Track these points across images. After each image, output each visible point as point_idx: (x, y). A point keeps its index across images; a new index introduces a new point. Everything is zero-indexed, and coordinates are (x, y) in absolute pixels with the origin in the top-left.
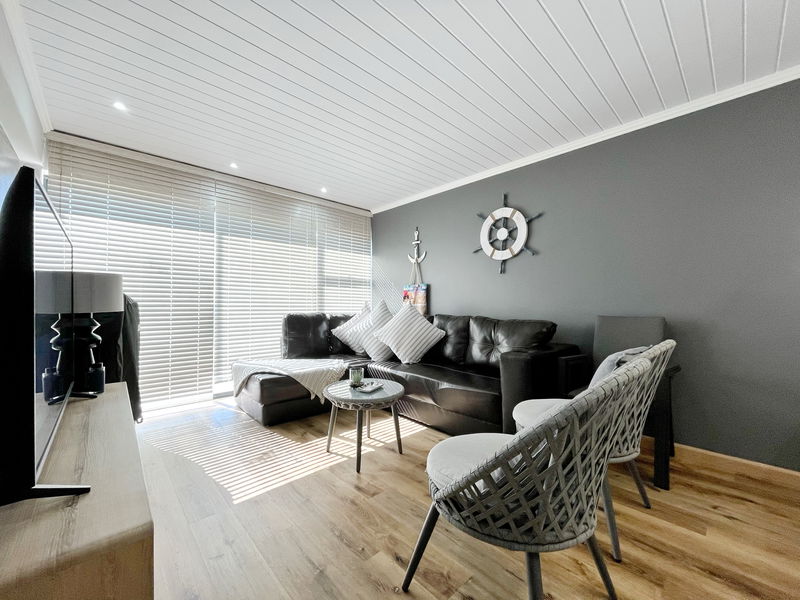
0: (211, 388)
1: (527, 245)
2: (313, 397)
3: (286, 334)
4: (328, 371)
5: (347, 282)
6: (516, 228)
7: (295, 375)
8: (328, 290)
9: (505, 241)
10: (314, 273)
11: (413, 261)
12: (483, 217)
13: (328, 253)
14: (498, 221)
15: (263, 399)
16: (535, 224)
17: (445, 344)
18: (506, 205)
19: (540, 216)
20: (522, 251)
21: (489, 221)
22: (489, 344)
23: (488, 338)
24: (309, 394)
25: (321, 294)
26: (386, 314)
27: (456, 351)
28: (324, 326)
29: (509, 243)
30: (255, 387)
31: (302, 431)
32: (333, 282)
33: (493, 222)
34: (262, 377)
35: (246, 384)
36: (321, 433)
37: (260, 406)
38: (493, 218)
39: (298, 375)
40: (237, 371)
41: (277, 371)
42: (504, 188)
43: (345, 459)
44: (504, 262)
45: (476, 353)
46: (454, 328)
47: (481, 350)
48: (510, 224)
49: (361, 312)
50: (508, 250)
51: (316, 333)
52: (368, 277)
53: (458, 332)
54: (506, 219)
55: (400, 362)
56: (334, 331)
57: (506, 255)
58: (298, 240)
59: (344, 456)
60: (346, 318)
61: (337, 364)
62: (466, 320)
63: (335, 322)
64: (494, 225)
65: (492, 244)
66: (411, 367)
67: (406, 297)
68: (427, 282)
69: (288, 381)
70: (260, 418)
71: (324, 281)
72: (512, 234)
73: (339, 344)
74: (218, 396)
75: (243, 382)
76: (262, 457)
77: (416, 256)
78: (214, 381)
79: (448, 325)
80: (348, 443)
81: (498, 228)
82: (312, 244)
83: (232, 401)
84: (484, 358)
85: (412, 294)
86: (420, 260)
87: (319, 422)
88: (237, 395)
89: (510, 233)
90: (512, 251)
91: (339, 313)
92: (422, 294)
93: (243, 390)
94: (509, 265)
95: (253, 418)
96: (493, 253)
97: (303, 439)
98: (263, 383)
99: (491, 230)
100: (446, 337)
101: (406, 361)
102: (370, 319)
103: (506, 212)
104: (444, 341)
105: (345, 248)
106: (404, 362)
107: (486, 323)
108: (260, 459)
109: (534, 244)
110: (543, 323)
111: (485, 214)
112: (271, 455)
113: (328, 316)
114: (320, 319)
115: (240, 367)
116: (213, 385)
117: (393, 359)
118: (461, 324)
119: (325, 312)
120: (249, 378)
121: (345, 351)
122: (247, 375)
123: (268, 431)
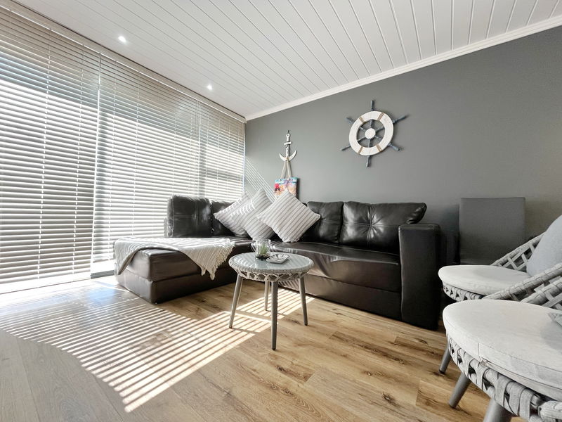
0: (89, 267)
1: (392, 142)
2: (203, 273)
3: (171, 214)
4: (218, 248)
5: (224, 176)
6: (384, 129)
7: (186, 251)
8: (208, 180)
9: (372, 140)
10: (196, 163)
11: (284, 159)
12: (352, 120)
13: (208, 147)
14: (365, 123)
15: (151, 276)
16: (400, 124)
17: (320, 225)
18: (373, 109)
19: (405, 118)
20: (388, 147)
21: (358, 123)
22: (364, 223)
23: (364, 219)
24: (199, 269)
25: (202, 183)
26: (266, 202)
27: (330, 232)
28: (207, 210)
29: (375, 141)
30: (143, 265)
31: (193, 307)
32: (212, 174)
33: (361, 123)
34: (150, 253)
35: (131, 260)
36: (217, 308)
37: (148, 283)
38: (361, 120)
39: (190, 251)
40: (118, 249)
41: (167, 247)
42: (372, 96)
43: (251, 335)
44: (371, 157)
45: (350, 232)
46: (328, 213)
47: (358, 229)
48: (376, 124)
49: (241, 199)
50: (375, 147)
51: (200, 217)
52: (242, 175)
53: (330, 216)
54: (373, 121)
55: (281, 241)
56: (216, 215)
57: (374, 150)
58: (182, 131)
59: (249, 332)
60: (226, 205)
61: (225, 243)
62: (340, 206)
63: (216, 207)
64: (362, 126)
65: (359, 142)
66: (292, 244)
67: (277, 188)
68: (297, 175)
69: (180, 257)
70: (148, 294)
71: (205, 173)
72: (380, 132)
73: (220, 227)
74: (95, 276)
75: (128, 259)
76: (157, 339)
77: (287, 155)
78: (92, 260)
79: (323, 210)
80: (248, 317)
81: (367, 129)
82: (195, 137)
83: (113, 281)
84: (361, 236)
85: (283, 186)
86: (291, 158)
87: (213, 297)
88: (120, 273)
89: (377, 133)
90: (378, 147)
91: (220, 200)
92: (293, 186)
93: (128, 268)
94: (374, 160)
95: (138, 295)
96: (360, 151)
97: (199, 316)
98: (152, 258)
99: (359, 130)
100: (321, 219)
101: (288, 240)
102: (251, 204)
103: (374, 115)
104: (319, 223)
105: (224, 145)
106: (286, 240)
107: (356, 206)
108: (154, 341)
109: (398, 141)
110: (417, 205)
111: (353, 118)
112: (166, 335)
113: (211, 202)
114: (202, 203)
115: (123, 244)
116: (92, 264)
117: (275, 238)
118: (335, 209)
119: (206, 197)
120: (135, 254)
121: (227, 232)
122: (132, 251)
123: (157, 309)
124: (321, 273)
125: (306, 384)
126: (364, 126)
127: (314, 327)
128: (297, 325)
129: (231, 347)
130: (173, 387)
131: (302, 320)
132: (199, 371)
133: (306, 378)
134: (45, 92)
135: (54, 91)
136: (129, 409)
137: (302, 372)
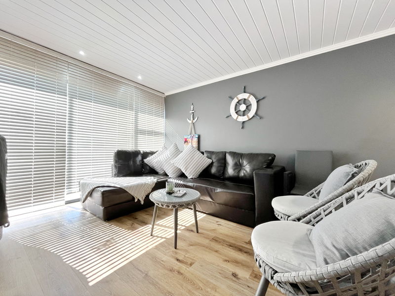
0: (63, 197)
1: (256, 113)
2: (136, 200)
3: (116, 162)
4: (145, 184)
5: (151, 133)
6: (251, 104)
7: (125, 187)
8: (140, 137)
9: (244, 111)
10: (132, 127)
11: (190, 122)
12: (232, 98)
13: (140, 115)
14: (240, 100)
15: (103, 204)
16: (261, 102)
17: (212, 167)
18: (245, 92)
19: (264, 98)
20: (254, 116)
21: (235, 101)
22: (238, 166)
23: (238, 163)
24: (134, 198)
25: (136, 139)
26: (177, 151)
27: (218, 171)
28: (140, 158)
29: (246, 112)
30: (98, 196)
31: (130, 222)
32: (143, 132)
33: (237, 101)
34: (103, 189)
35: (90, 194)
36: (144, 223)
37: (102, 208)
38: (237, 98)
39: (127, 187)
40: (82, 186)
41: (113, 185)
42: (243, 83)
43: (164, 240)
44: (244, 122)
45: (230, 171)
46: (217, 158)
47: (234, 170)
48: (247, 102)
49: (162, 150)
50: (246, 116)
51: (135, 162)
52: (163, 131)
53: (219, 161)
54: (245, 99)
55: (187, 177)
56: (146, 161)
57: (245, 118)
58: (122, 106)
59: (162, 238)
60: (152, 153)
61: (151, 180)
62: (224, 154)
63: (146, 155)
65: (236, 113)
66: (193, 180)
67: (186, 141)
68: (199, 132)
69: (120, 191)
70: (101, 214)
71: (138, 132)
72: (248, 107)
73: (148, 168)
74: (68, 202)
75: (89, 193)
76: (107, 244)
77: (192, 119)
78: (65, 193)
79: (213, 157)
80: (163, 228)
81: (240, 104)
82: (131, 109)
83: (79, 206)
84: (236, 174)
85: (189, 140)
86: (194, 121)
87: (142, 216)
88: (84, 202)
89: (247, 107)
90: (248, 116)
91: (148, 150)
92: (195, 140)
93: (89, 198)
94: (246, 124)
95: (95, 216)
96: (237, 118)
97: (133, 228)
98: (104, 193)
99: (236, 105)
100: (212, 163)
101: (191, 177)
102: (168, 153)
103: (245, 96)
104: (211, 165)
105: (150, 113)
106: (189, 177)
107: (234, 154)
108: (105, 245)
109: (259, 113)
110: (269, 155)
111: (233, 97)
112: (112, 241)
113: (142, 152)
114: (136, 153)
115: (85, 184)
116: (65, 195)
117: (182, 176)
118: (221, 156)
119: (140, 149)
120: (93, 190)
121: (152, 172)
122: (91, 188)
123: (107, 224)
124: (209, 199)
125: (190, 268)
126: (239, 103)
127: (202, 233)
128: (192, 233)
129: (150, 247)
130: (115, 272)
131: (195, 229)
132: (131, 262)
133: (191, 265)
134: (34, 89)
135: (40, 88)
136: (91, 284)
137: (189, 261)
